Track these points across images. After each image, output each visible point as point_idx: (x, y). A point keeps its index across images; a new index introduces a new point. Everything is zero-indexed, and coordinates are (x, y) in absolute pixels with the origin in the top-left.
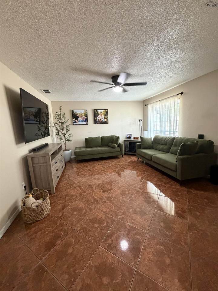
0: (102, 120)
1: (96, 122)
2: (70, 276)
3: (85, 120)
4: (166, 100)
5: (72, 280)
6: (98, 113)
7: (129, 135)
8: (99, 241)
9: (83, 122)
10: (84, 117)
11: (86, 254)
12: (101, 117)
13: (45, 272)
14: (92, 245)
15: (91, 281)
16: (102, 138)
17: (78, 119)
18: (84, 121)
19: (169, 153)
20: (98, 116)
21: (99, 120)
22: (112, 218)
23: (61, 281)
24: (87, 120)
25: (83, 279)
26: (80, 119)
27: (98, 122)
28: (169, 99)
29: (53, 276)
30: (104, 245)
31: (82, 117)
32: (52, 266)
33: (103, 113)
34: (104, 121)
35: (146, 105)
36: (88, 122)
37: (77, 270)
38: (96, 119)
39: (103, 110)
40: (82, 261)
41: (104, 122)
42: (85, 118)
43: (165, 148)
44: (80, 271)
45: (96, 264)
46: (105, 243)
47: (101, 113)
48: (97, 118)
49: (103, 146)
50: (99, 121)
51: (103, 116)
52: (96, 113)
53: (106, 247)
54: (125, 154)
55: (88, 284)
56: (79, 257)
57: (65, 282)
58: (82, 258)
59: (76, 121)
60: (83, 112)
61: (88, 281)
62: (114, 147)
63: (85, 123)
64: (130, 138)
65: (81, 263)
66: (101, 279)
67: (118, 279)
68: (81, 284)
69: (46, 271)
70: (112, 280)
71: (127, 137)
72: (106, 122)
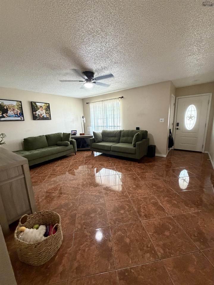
0: (42, 115)
1: (35, 118)
2: (149, 252)
3: (19, 114)
4: (109, 101)
5: (153, 252)
6: (37, 106)
7: (74, 132)
8: (137, 219)
9: (16, 117)
10: (17, 110)
11: (140, 232)
12: (41, 112)
13: (132, 270)
14: (136, 224)
15: (162, 241)
16: (48, 137)
17: (7, 113)
18: (16, 115)
19: (119, 143)
20: (37, 110)
21: (39, 115)
22: (126, 200)
23: (149, 260)
24: (22, 114)
25: (158, 245)
26: (10, 113)
27: (38, 118)
28: (112, 100)
29: (140, 265)
30: (143, 218)
31: (14, 110)
32: (130, 262)
33: (44, 107)
34: (45, 116)
35: (87, 103)
36: (23, 117)
37: (148, 245)
38: (36, 114)
39: (43, 104)
40: (144, 238)
41: (45, 118)
42: (19, 112)
43: (115, 139)
44: (150, 244)
45: (152, 231)
46: (142, 216)
47: (41, 107)
48: (36, 112)
49: (49, 145)
50: (40, 117)
51: (44, 111)
52: (34, 107)
53: (145, 218)
54: (78, 151)
55: (163, 244)
56: (139, 237)
57: (151, 258)
58: (141, 236)
59: (4, 115)
60: (15, 103)
61: (161, 243)
62: (66, 145)
63: (19, 118)
64: (75, 134)
65: (145, 240)
66: (165, 235)
67: (170, 227)
68: (160, 248)
69: (131, 268)
70: (170, 230)
71: (72, 133)
72: (49, 118)
